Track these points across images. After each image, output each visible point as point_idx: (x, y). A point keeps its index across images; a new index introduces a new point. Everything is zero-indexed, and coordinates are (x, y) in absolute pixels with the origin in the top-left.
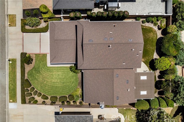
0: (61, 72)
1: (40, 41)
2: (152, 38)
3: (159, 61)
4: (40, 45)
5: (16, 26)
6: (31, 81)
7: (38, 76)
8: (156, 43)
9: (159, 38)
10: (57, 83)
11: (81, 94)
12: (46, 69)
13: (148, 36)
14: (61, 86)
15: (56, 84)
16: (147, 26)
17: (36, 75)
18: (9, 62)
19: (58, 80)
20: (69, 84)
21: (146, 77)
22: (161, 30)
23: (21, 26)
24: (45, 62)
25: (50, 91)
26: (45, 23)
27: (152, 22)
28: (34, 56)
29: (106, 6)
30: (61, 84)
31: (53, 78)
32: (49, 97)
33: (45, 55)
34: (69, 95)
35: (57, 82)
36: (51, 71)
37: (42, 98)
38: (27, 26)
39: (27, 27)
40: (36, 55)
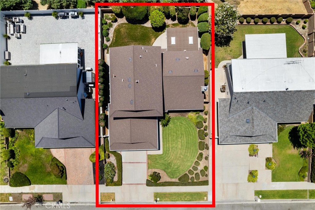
0: (169, 137)
1: (133, 163)
2: (127, 29)
3: (154, 23)
4: (137, 163)
5: (114, 193)
6: (181, 174)
7: (174, 166)
8: (133, 25)
9: (127, 21)
10: (183, 141)
11: (195, 113)
12: (165, 155)
13: (125, 34)
14: (186, 137)
15: (184, 143)
16: (112, 36)
17: (173, 168)
18: (158, 201)
19: (179, 141)
20: (184, 127)
21: (172, 38)
22: (117, 18)
23: (114, 186)
24: (157, 156)
25: (193, 151)
26: (110, 157)
27: (108, 29)
28: (150, 170)
29: (90, 85)
30: (184, 138)
31: (177, 147)
32: (200, 151)
33: (149, 157)
34: (196, 128)
35: (181, 143)
36: (168, 149)
37: (201, 160)
38: (114, 179)
39: (116, 179)
40: (148, 168)
